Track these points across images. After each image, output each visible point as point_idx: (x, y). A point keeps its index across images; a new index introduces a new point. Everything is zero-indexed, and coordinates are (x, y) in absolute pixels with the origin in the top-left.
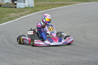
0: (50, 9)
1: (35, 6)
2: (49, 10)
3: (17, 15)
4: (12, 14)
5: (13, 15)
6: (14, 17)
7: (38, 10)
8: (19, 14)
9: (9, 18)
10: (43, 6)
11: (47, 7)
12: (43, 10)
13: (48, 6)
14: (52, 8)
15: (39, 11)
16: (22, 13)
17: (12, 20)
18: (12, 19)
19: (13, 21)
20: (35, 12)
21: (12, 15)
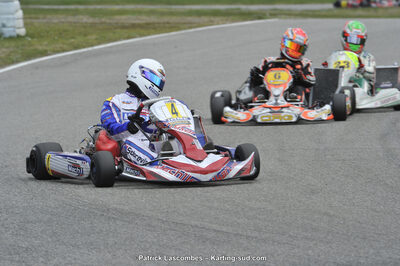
0: (92, 46)
1: (27, 35)
2: (90, 49)
7: (40, 48)
10: (62, 34)
11: (80, 39)
12: (64, 51)
13: (85, 35)
14: (99, 44)
15: (44, 53)
20: (28, 57)
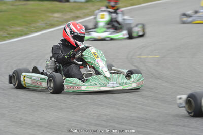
3: (65, 17)
4: (56, 15)
5: (57, 17)
6: (57, 21)
8: (72, 15)
9: (48, 23)
16: (78, 13)
17: (51, 28)
18: (52, 26)
19: (54, 31)
21: (55, 17)
